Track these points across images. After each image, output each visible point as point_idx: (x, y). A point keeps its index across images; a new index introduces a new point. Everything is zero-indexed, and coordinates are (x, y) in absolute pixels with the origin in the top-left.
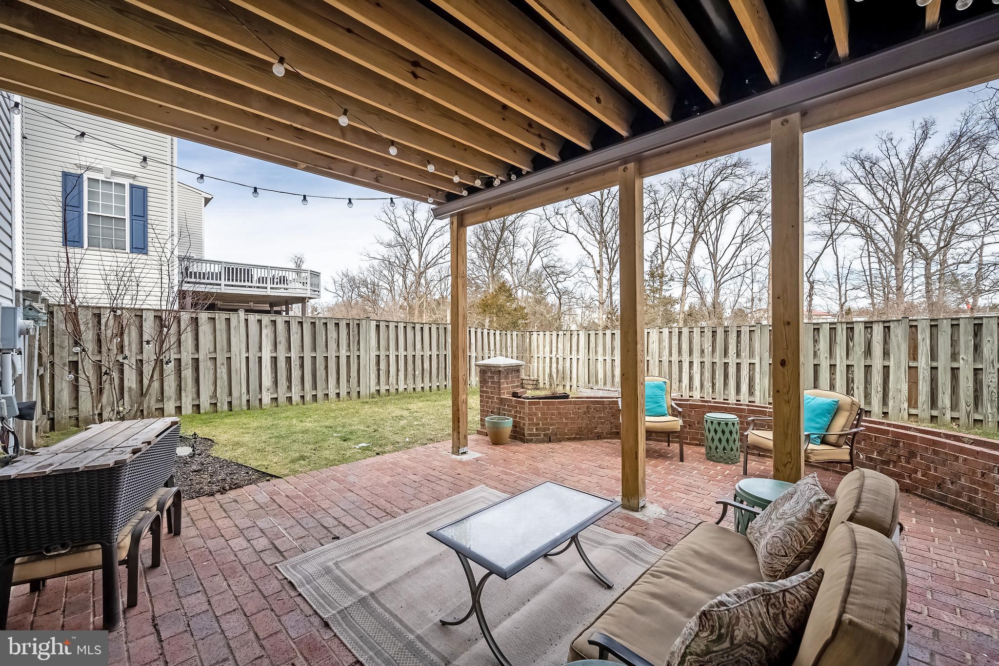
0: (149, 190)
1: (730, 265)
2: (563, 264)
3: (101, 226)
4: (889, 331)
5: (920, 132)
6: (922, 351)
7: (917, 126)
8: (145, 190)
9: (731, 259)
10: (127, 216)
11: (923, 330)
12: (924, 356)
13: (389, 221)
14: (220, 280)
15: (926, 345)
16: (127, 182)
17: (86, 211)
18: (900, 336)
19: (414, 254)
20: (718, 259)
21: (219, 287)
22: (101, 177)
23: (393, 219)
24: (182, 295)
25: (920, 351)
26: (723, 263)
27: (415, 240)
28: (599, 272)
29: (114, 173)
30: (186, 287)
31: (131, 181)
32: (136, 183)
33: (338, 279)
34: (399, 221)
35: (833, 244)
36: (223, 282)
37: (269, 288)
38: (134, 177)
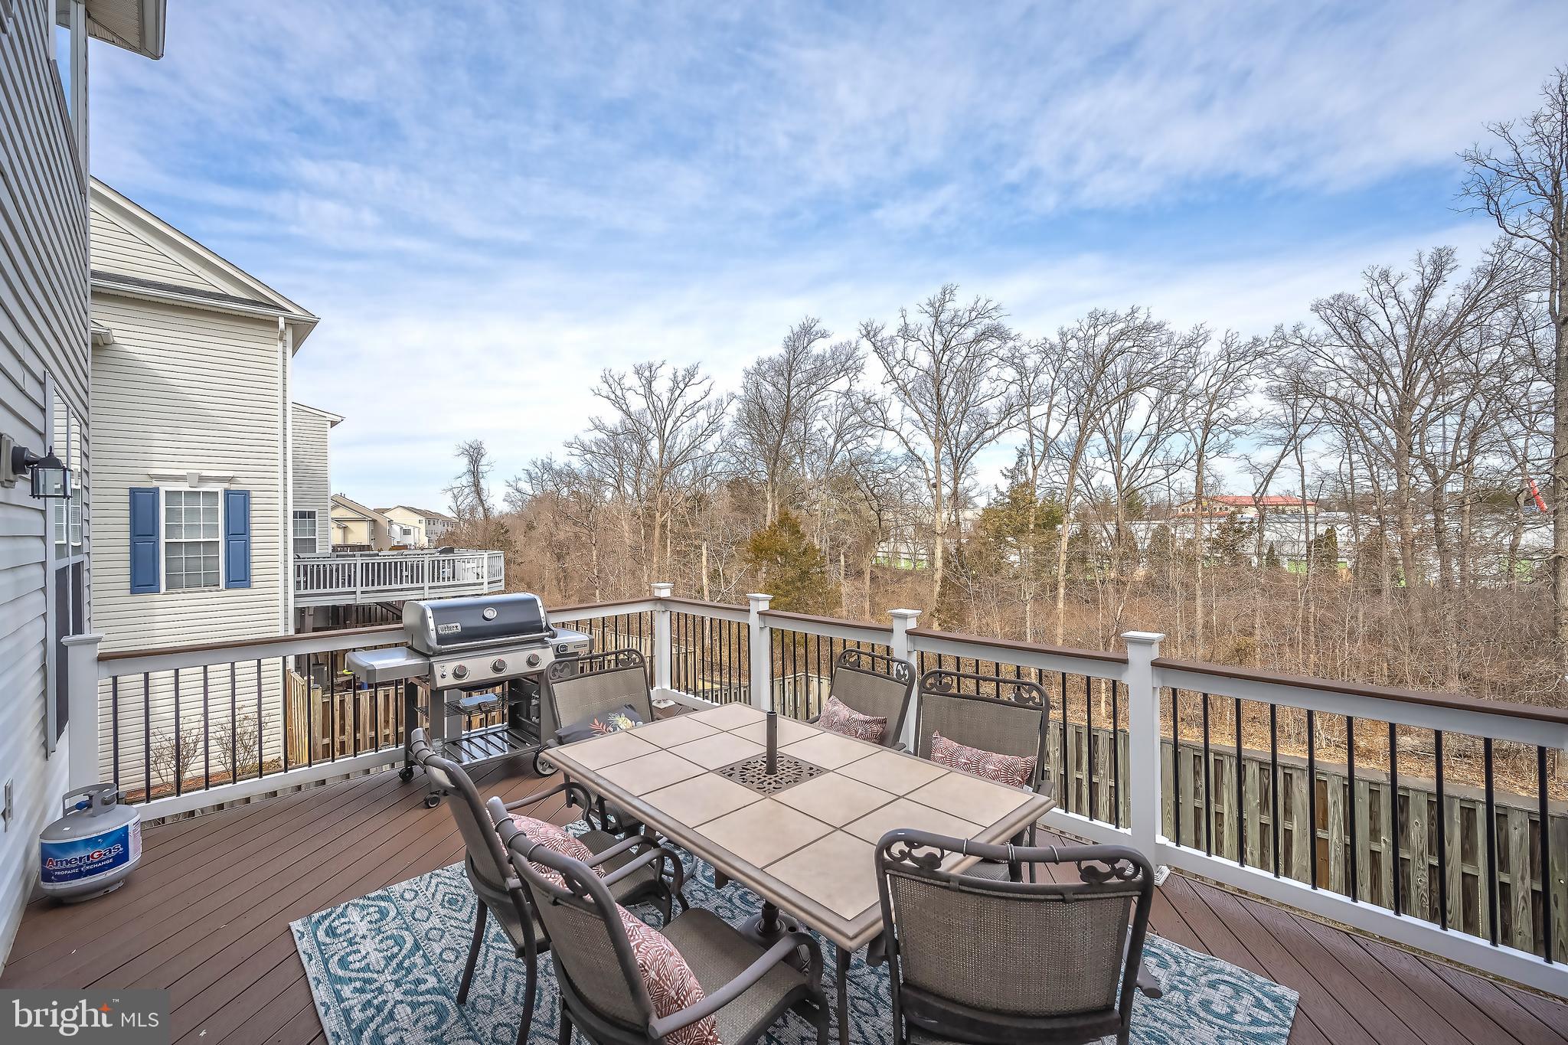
0: (254, 494)
1: (1141, 466)
2: (883, 457)
3: (184, 556)
4: (1291, 778)
5: (1429, 270)
6: (1334, 819)
7: (1425, 260)
8: (246, 495)
9: (1143, 456)
10: (221, 539)
11: (1334, 792)
12: (1335, 827)
13: (613, 397)
14: (355, 586)
15: (1338, 812)
16: (219, 488)
17: (163, 540)
18: (1304, 791)
19: (654, 446)
20: (1122, 457)
21: (353, 596)
22: (184, 487)
23: (618, 393)
24: (300, 613)
25: (1330, 820)
26: (1131, 460)
27: (654, 423)
28: (935, 486)
29: (203, 479)
30: (304, 603)
31: (226, 485)
32: (234, 487)
33: (534, 471)
34: (629, 395)
35: (1295, 448)
36: (359, 589)
37: (426, 588)
38: (231, 480)
